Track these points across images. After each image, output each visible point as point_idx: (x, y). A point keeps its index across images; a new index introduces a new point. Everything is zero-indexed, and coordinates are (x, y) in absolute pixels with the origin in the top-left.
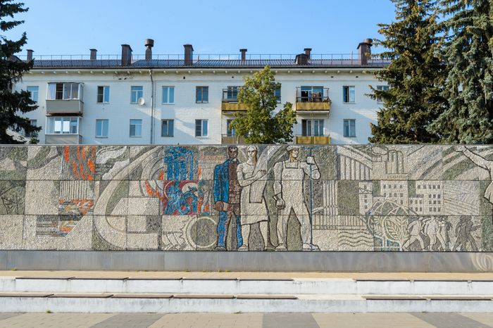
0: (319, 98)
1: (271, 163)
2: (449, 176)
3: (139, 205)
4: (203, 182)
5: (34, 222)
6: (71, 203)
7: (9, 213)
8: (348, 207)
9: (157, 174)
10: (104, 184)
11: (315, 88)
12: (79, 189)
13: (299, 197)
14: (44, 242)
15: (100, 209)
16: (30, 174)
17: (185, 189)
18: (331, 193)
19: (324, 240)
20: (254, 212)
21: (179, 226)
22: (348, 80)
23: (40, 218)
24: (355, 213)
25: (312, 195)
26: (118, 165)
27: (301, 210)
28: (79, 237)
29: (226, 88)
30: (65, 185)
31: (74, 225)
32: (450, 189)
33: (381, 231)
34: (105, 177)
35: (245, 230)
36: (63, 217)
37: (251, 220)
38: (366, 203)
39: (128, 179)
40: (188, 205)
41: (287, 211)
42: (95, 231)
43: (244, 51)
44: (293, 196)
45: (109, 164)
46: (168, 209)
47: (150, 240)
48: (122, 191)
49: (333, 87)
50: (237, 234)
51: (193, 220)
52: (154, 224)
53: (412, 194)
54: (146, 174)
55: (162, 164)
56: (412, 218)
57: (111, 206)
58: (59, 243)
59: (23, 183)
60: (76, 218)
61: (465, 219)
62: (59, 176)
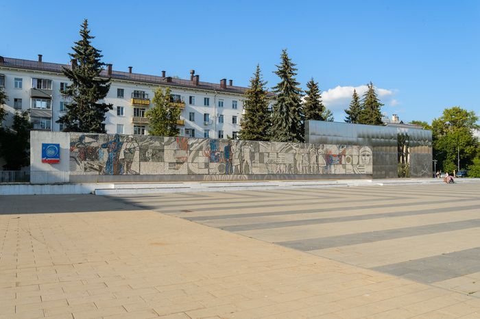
0: (179, 101)
1: (241, 146)
2: (287, 152)
3: (202, 159)
4: (222, 152)
5: (168, 164)
6: (180, 158)
7: (159, 161)
8: (261, 161)
9: (207, 149)
10: (191, 151)
11: (177, 95)
12: (182, 153)
13: (249, 157)
14: (171, 172)
15: (190, 160)
16: (165, 147)
17: (216, 154)
18: (257, 156)
19: (255, 171)
20: (236, 162)
21: (214, 166)
22: (192, 93)
23: (170, 163)
24: (263, 162)
25: (252, 157)
26: (195, 145)
27: (249, 161)
28: (183, 170)
29: (133, 91)
30: (178, 152)
31: (181, 166)
32: (287, 156)
33: (270, 168)
34: (191, 149)
35: (234, 168)
36: (178, 163)
37: (235, 164)
38: (266, 159)
39: (198, 150)
40: (217, 159)
41: (245, 162)
42: (188, 168)
43: (131, 68)
44: (247, 157)
45: (192, 145)
46: (212, 161)
47: (206, 171)
48: (196, 155)
49: (185, 96)
50: (232, 169)
51: (219, 164)
52: (207, 166)
53: (277, 157)
54: (204, 149)
55: (209, 145)
56: (277, 164)
57: (193, 159)
58: (177, 172)
59: (163, 151)
60: (182, 163)
61: (290, 165)
62: (176, 148)
